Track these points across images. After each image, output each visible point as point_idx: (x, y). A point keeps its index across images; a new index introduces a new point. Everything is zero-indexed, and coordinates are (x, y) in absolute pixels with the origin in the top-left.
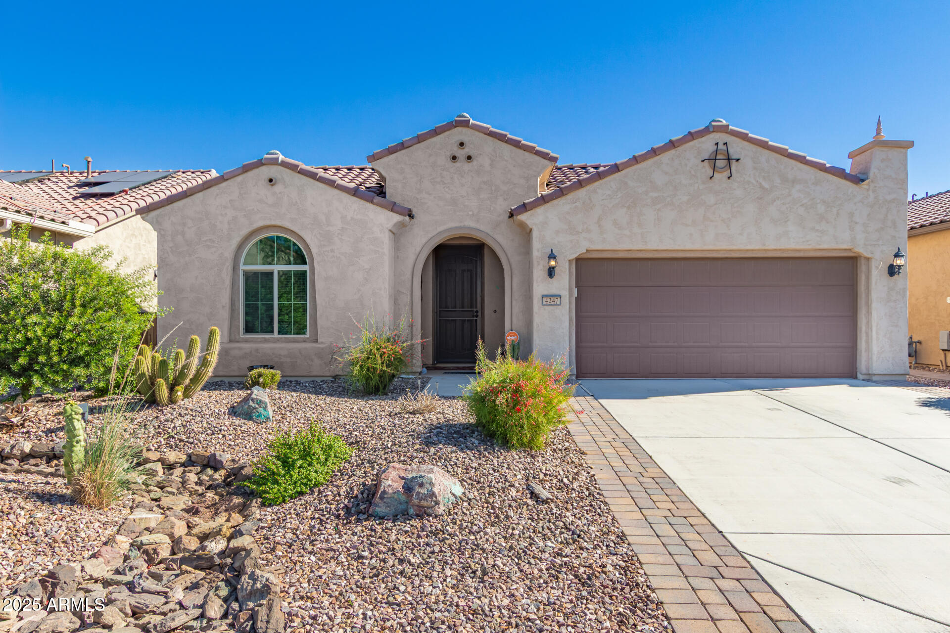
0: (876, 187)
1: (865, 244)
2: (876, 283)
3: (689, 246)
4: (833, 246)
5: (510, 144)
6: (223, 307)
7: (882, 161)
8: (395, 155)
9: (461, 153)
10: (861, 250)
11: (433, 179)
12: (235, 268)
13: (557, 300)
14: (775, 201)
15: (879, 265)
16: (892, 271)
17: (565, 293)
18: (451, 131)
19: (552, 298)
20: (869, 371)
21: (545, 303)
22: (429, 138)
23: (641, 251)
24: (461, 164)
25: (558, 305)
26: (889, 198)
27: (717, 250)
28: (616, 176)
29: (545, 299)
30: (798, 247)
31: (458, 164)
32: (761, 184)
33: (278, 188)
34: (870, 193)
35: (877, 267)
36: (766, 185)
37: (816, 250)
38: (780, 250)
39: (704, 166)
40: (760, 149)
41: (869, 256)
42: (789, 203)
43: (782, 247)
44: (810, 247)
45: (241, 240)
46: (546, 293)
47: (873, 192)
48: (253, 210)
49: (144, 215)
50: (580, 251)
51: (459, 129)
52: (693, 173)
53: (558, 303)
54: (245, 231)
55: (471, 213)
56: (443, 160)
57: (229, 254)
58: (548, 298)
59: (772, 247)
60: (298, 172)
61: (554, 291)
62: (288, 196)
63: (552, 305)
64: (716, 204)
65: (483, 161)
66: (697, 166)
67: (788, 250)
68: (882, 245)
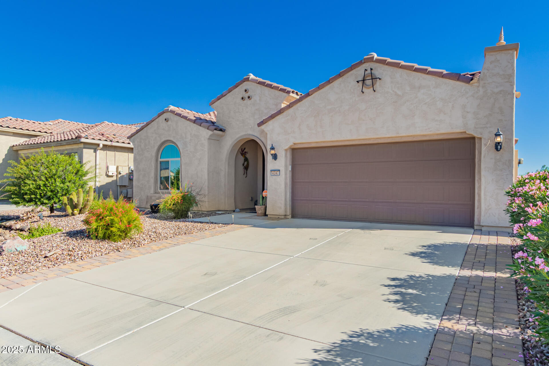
0: (485, 83)
1: (475, 128)
2: (484, 157)
3: (349, 138)
4: (449, 130)
5: (268, 87)
6: (152, 178)
7: (491, 63)
8: (220, 100)
9: (246, 95)
10: (472, 132)
11: (235, 110)
12: (157, 160)
13: (278, 173)
14: (406, 103)
15: (487, 143)
16: (498, 146)
17: (282, 169)
18: (242, 84)
19: (276, 172)
20: (480, 223)
21: (272, 174)
22: (233, 90)
23: (324, 142)
24: (247, 101)
25: (278, 175)
26: (496, 90)
27: (369, 139)
28: (309, 98)
29: (272, 172)
30: (422, 133)
31: (245, 101)
32: (396, 92)
33: (169, 123)
34: (480, 88)
35: (485, 145)
36: (399, 93)
37: (438, 134)
38: (412, 136)
39: (359, 86)
40: (395, 69)
41: (479, 136)
42: (415, 103)
43: (411, 134)
44: (431, 133)
45: (158, 147)
46: (273, 169)
47: (482, 88)
48: (161, 133)
49: (130, 139)
50: (290, 144)
51: (246, 83)
52: (352, 91)
53: (279, 174)
54: (159, 143)
55: (250, 127)
56: (239, 100)
57: (154, 154)
58: (274, 172)
59: (404, 135)
60: (175, 114)
61: (277, 168)
62: (172, 126)
63: (275, 175)
64: (366, 109)
65: (256, 98)
66: (355, 86)
67: (417, 136)
68: (490, 127)
